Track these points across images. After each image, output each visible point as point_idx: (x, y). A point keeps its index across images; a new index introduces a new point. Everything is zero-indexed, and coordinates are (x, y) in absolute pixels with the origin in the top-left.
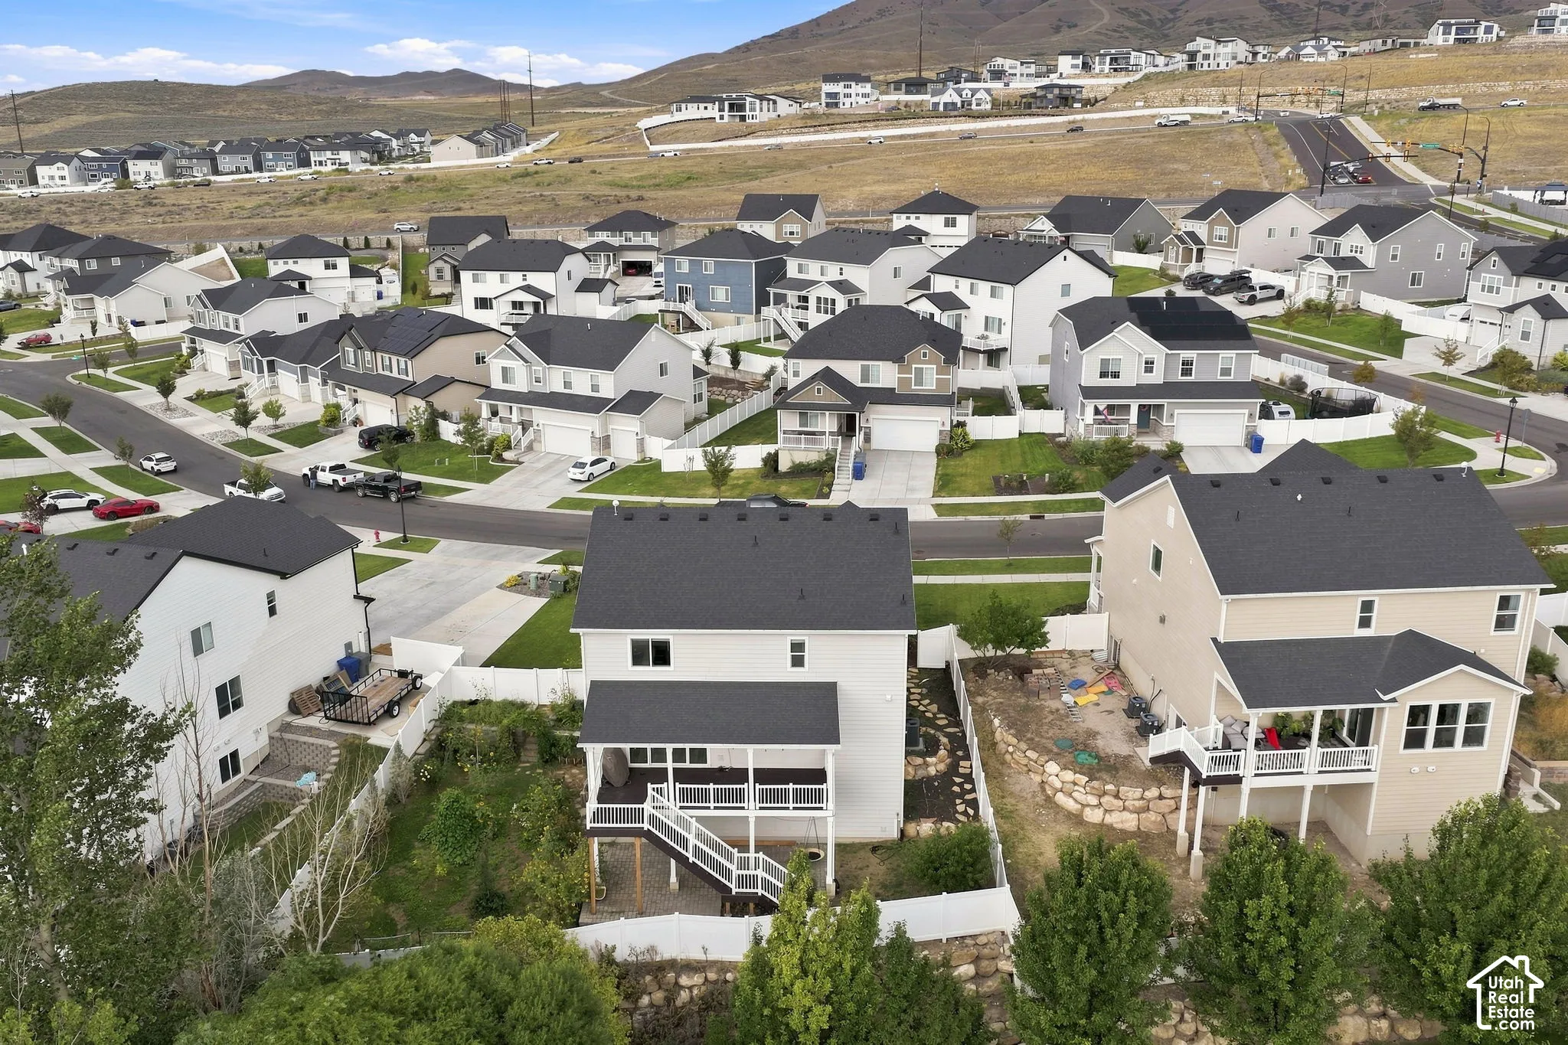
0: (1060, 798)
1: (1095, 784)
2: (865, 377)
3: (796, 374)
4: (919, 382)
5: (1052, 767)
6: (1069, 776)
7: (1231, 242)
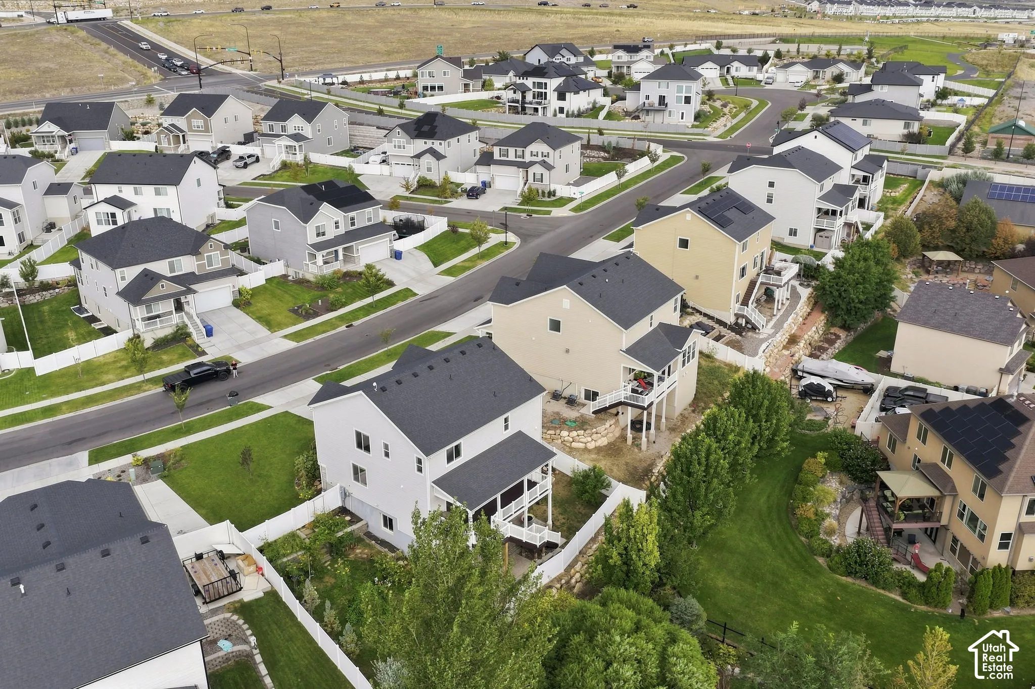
0: (574, 445)
1: (588, 432)
2: (172, 269)
3: (123, 278)
4: (210, 264)
5: (565, 433)
6: (574, 434)
7: (207, 129)
